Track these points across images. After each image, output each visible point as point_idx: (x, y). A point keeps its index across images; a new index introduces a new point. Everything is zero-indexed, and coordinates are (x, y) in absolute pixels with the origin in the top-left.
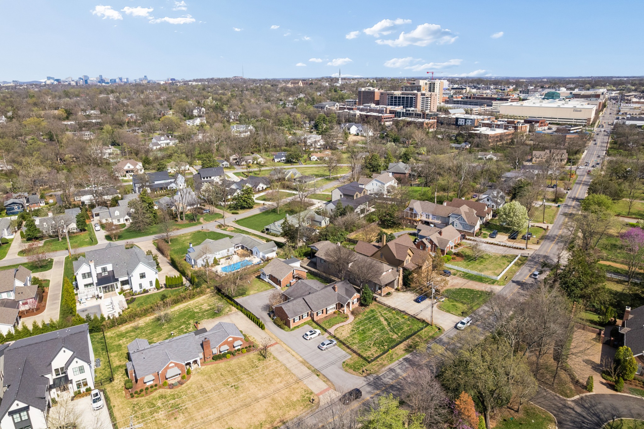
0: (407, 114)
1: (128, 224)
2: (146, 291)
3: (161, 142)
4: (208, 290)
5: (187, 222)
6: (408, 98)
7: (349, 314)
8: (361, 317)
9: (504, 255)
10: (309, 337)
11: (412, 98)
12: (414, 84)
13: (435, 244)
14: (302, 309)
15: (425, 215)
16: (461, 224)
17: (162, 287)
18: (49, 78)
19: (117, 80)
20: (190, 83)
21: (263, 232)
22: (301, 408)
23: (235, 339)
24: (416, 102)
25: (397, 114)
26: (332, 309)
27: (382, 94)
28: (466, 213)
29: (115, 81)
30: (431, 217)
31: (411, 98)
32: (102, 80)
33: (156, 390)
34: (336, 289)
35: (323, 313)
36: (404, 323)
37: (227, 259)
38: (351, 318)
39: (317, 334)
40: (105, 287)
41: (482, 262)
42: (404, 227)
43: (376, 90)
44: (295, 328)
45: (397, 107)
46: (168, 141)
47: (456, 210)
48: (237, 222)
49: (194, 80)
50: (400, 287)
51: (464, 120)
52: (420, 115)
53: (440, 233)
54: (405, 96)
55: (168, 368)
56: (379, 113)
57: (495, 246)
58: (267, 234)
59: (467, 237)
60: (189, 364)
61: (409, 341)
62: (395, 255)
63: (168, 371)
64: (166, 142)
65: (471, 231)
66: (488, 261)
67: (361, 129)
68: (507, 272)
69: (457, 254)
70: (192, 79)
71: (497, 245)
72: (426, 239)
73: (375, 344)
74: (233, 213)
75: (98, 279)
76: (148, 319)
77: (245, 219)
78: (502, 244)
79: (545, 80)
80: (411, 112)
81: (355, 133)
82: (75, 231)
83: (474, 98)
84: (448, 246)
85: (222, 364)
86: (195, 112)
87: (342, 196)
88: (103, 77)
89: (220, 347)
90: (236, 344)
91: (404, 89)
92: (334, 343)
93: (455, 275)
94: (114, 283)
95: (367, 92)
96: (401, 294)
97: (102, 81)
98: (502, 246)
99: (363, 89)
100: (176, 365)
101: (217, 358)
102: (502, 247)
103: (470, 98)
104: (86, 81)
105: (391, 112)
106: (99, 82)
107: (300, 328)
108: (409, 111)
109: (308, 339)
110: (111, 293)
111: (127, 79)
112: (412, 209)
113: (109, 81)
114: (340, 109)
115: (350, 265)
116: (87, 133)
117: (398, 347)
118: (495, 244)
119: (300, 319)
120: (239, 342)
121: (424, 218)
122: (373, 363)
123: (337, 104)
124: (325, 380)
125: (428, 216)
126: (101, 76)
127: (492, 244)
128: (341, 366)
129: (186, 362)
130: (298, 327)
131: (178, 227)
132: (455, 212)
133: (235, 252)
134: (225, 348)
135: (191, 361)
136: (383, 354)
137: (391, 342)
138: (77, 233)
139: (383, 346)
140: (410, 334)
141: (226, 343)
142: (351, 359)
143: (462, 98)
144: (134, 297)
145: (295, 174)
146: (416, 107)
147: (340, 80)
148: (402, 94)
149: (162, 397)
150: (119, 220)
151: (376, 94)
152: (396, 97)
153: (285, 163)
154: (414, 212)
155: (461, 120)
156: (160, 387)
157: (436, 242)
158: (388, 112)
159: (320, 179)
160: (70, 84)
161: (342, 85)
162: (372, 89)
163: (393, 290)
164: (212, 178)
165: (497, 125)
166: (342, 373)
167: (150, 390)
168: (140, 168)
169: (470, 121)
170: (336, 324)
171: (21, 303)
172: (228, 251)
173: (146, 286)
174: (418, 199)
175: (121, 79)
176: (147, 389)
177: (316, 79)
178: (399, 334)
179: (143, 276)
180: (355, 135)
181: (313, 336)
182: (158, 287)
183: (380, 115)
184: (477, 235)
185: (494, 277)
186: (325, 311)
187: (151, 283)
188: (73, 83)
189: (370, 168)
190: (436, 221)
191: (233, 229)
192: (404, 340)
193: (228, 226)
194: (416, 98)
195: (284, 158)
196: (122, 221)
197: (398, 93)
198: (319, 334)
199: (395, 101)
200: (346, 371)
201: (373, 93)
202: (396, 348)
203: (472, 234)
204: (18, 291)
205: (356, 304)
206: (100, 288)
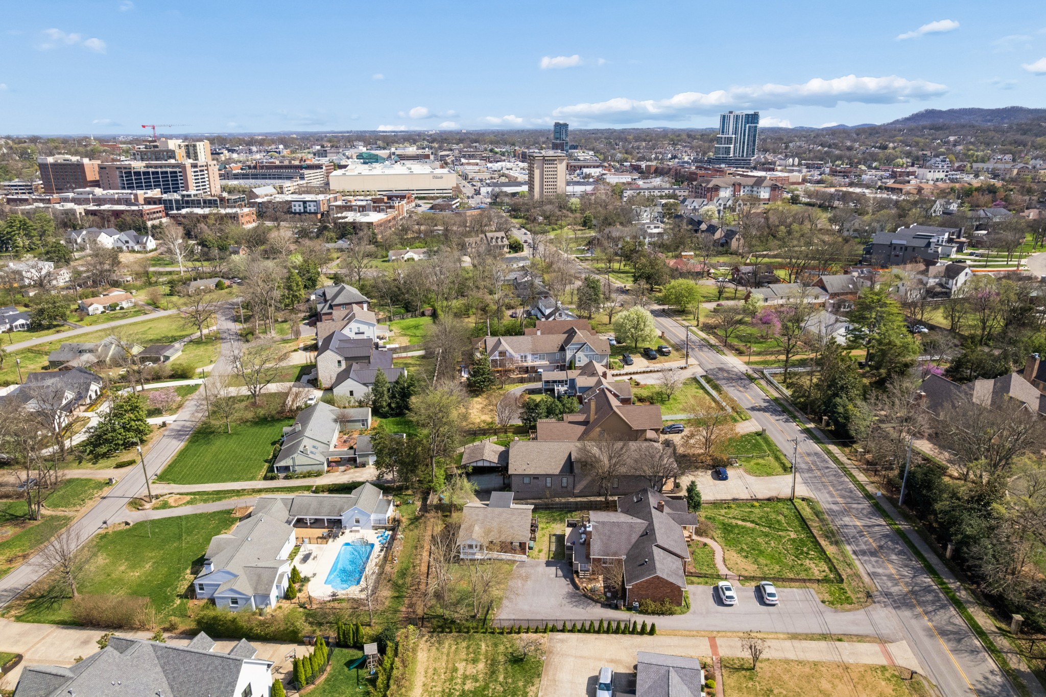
0: (189, 202)
7: (697, 538)
15: (519, 358)
16: (587, 356)
21: (269, 479)
25: (166, 204)
27: (101, 168)
30: (529, 358)
31: (171, 173)
36: (767, 513)
38: (710, 542)
42: (503, 386)
43: (86, 161)
48: (165, 479)
51: (301, 204)
53: (605, 376)
54: (159, 170)
56: (127, 205)
58: (286, 478)
77: (171, 467)
79: (295, 136)
80: (193, 198)
83: (262, 167)
91: (139, 157)
95: (61, 165)
99: (50, 160)
103: (255, 167)
107: (690, 596)
108: (188, 196)
121: (519, 363)
125: (524, 359)
137: (804, 544)
139: (808, 554)
143: (242, 169)
146: (186, 189)
151: (87, 170)
153: (28, 331)
154: (508, 357)
155: (297, 204)
162: (71, 158)
165: (360, 206)
169: (312, 204)
170: (713, 561)
191: (188, 498)
192: (810, 533)
194: (184, 172)
195: (22, 322)
197: (138, 165)
199: (137, 180)
201: (80, 167)
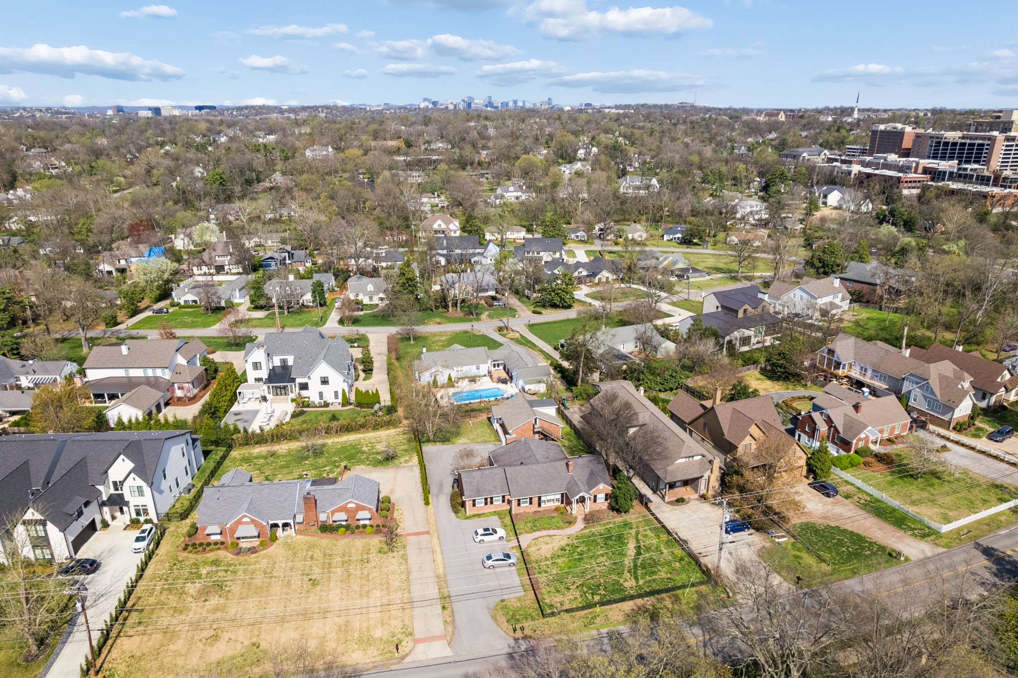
0: (960, 176)
1: (382, 305)
2: (327, 405)
3: (509, 194)
4: (405, 422)
5: (462, 314)
6: (973, 145)
7: (580, 518)
8: (598, 529)
9: (998, 482)
10: (480, 538)
11: (983, 145)
12: (999, 117)
13: (835, 427)
14: (495, 487)
15: (858, 369)
16: (925, 397)
17: (351, 404)
18: (425, 100)
19: (511, 104)
20: (607, 110)
21: (556, 349)
22: (376, 653)
23: (360, 508)
24: (990, 154)
25: (936, 175)
26: (552, 500)
27: (918, 136)
28: (942, 378)
29: (507, 104)
30: (869, 373)
31: (979, 145)
32: (490, 102)
33: (219, 549)
34: (571, 468)
35: (531, 503)
36: (668, 563)
37: (471, 381)
38: (579, 525)
39: (495, 537)
40: (277, 388)
41: (932, 485)
42: (809, 384)
43: (908, 129)
44: (474, 516)
45: (944, 163)
46: (519, 194)
47: (920, 367)
48: (531, 327)
49: (617, 107)
50: (711, 493)
52: (989, 178)
53: (856, 407)
54: (970, 141)
55: (239, 522)
56: (899, 172)
57: (990, 460)
59: (931, 427)
60: (276, 525)
61: (649, 601)
62: (725, 431)
63: (240, 527)
64: (516, 194)
65: (946, 418)
66: (947, 488)
67: (847, 197)
68: (979, 522)
69: (881, 458)
70: (612, 104)
71: (996, 457)
72: (822, 414)
73: (582, 585)
74: (534, 312)
75: (270, 375)
76: (295, 445)
77: (547, 323)
78: (1007, 458)
80: (969, 172)
81: (835, 204)
82: (311, 304)
84: (863, 436)
85: (325, 541)
86: (581, 153)
87: (720, 309)
88: (493, 100)
89: (333, 513)
90: (361, 515)
91: (973, 128)
92: (510, 561)
93: (847, 497)
94: (289, 384)
95: (889, 132)
96: (706, 507)
97: (490, 104)
98: (1008, 463)
99: (882, 127)
100: (253, 521)
101: (327, 528)
102: (1007, 466)
104: (469, 105)
105: (926, 171)
106: (486, 106)
107: (482, 519)
108: (966, 169)
109: (477, 540)
110: (282, 397)
111: (524, 102)
112: (831, 352)
113: (500, 105)
114: (830, 160)
115: (632, 431)
116: (414, 174)
117: (619, 605)
118: (990, 455)
119: (486, 503)
120: (365, 514)
121: (855, 374)
122: (551, 620)
123: (826, 151)
124: (449, 620)
125: (864, 370)
126: (490, 98)
127: (983, 453)
128: (492, 606)
129: (271, 522)
130: (479, 515)
131: (443, 320)
132: (919, 372)
133: (489, 372)
134: (341, 516)
135: (280, 523)
136: (583, 608)
137: (613, 592)
138: (312, 307)
139: (593, 594)
140: (662, 587)
141: (343, 509)
142: (519, 599)
144: (305, 409)
145: (675, 263)
146: (987, 163)
147: (856, 112)
148: (963, 138)
149: (216, 563)
150: (371, 298)
151: (905, 137)
152: (946, 144)
153: (680, 244)
154: (835, 359)
156: (226, 548)
157: (839, 423)
158: (920, 170)
159: (720, 275)
160: (447, 107)
161: (859, 120)
162: (899, 126)
163: (696, 496)
164: (542, 254)
166: (484, 617)
167: (212, 547)
168: (455, 228)
170: (545, 529)
171: (176, 385)
172: (478, 368)
173: (329, 397)
174: (852, 335)
175: (515, 102)
176: (209, 544)
177: (813, 110)
178: (641, 582)
179: (325, 381)
180: (835, 208)
181: (486, 538)
182: (346, 402)
183: (901, 175)
184: (960, 428)
185: (935, 525)
186: (535, 501)
187: (336, 393)
188: (451, 107)
189: (818, 268)
190: (877, 383)
191: (517, 337)
192: (640, 596)
193: (513, 330)
194: (992, 146)
195: (679, 235)
196: (376, 300)
197: (953, 136)
198: (501, 538)
199: (942, 150)
200: (494, 618)
201: (901, 134)
202: (615, 606)
203: (946, 425)
204: (176, 370)
205: (602, 503)
206: (269, 387)
